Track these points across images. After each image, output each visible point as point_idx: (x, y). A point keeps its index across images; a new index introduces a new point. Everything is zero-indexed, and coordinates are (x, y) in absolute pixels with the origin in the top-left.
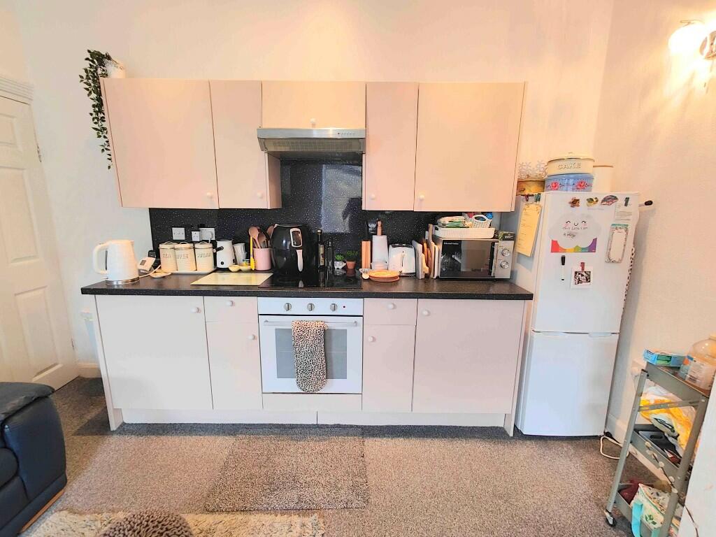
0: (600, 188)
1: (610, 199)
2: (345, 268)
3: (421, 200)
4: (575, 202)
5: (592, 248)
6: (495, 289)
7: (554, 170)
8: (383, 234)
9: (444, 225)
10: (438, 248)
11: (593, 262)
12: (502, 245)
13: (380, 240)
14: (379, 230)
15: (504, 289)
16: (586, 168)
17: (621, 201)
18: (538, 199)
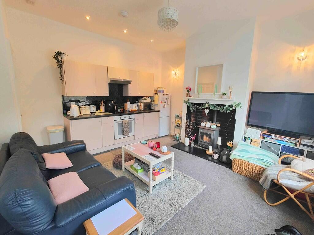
0: (165, 93)
1: (167, 94)
2: (120, 110)
3: (139, 94)
4: (163, 95)
5: (166, 102)
6: (152, 111)
7: (159, 89)
8: (129, 102)
9: (143, 99)
10: (142, 104)
11: (166, 104)
12: (153, 103)
13: (128, 103)
14: (128, 101)
15: (153, 111)
16: (164, 89)
17: (168, 95)
18: (158, 94)
